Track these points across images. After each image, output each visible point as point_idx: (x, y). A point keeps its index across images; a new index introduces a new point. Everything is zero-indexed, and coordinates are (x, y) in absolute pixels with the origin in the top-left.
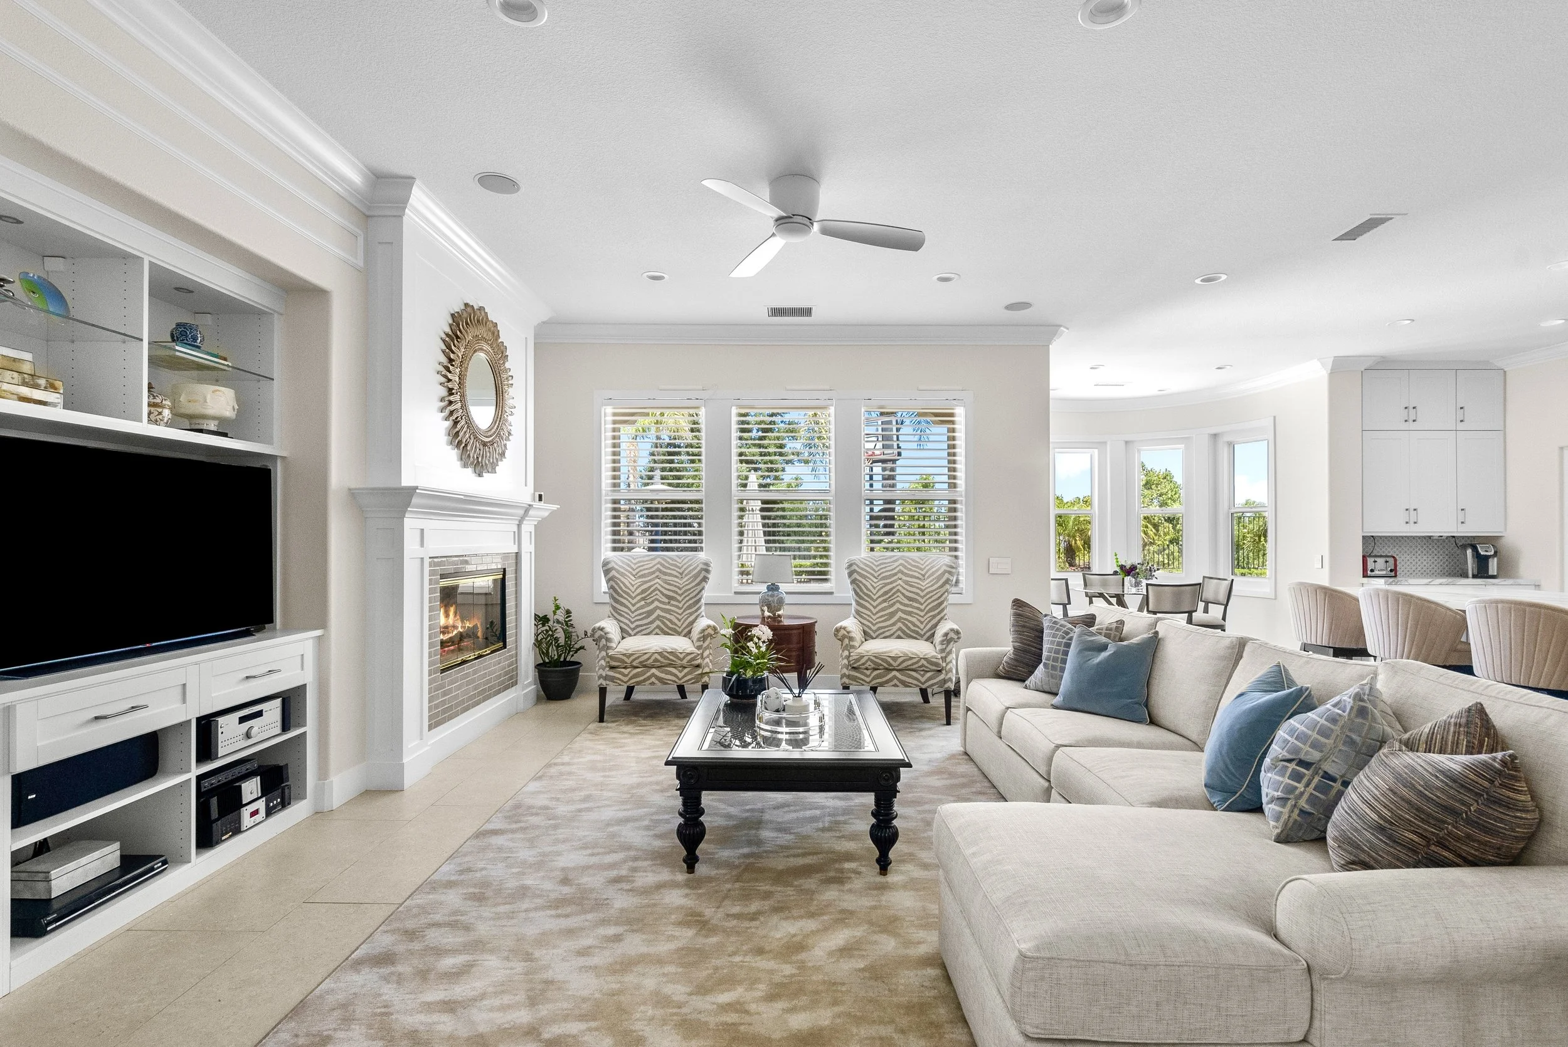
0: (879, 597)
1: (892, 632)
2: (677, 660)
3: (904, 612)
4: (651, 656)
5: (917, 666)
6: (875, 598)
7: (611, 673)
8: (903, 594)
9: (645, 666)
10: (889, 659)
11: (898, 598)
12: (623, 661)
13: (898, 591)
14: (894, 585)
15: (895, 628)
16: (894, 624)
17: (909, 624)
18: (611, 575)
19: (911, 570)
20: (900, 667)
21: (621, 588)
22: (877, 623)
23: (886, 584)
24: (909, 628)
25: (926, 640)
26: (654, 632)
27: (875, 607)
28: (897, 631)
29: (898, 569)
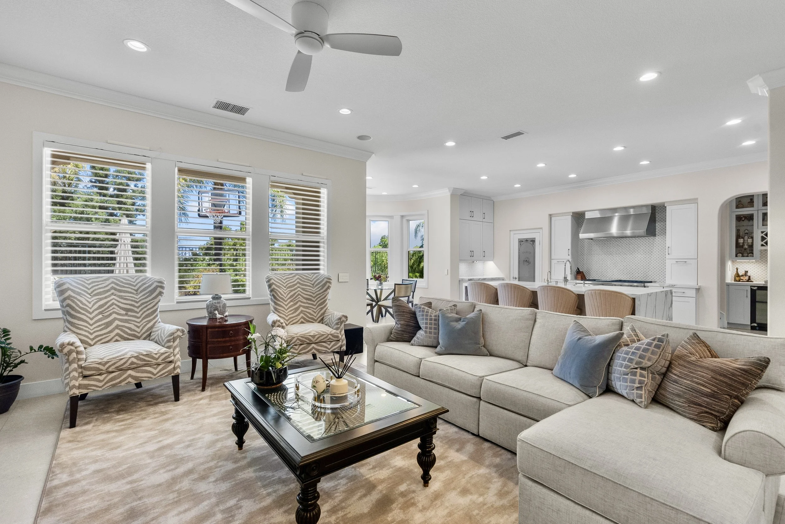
0: (289, 299)
1: (297, 320)
2: (152, 360)
3: (304, 307)
4: (127, 361)
5: (326, 339)
6: (286, 299)
7: (86, 382)
8: (302, 296)
9: (121, 370)
10: (310, 337)
11: (299, 299)
12: (99, 369)
13: (299, 294)
14: (296, 291)
15: (299, 317)
16: (298, 315)
17: (308, 314)
18: (66, 295)
19: (305, 282)
20: (316, 341)
21: (78, 305)
22: (288, 315)
23: (292, 291)
24: (308, 317)
25: (319, 322)
26: (114, 339)
27: (286, 305)
28: (301, 319)
29: (297, 281)
